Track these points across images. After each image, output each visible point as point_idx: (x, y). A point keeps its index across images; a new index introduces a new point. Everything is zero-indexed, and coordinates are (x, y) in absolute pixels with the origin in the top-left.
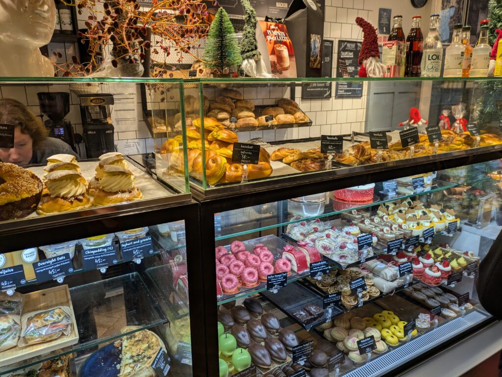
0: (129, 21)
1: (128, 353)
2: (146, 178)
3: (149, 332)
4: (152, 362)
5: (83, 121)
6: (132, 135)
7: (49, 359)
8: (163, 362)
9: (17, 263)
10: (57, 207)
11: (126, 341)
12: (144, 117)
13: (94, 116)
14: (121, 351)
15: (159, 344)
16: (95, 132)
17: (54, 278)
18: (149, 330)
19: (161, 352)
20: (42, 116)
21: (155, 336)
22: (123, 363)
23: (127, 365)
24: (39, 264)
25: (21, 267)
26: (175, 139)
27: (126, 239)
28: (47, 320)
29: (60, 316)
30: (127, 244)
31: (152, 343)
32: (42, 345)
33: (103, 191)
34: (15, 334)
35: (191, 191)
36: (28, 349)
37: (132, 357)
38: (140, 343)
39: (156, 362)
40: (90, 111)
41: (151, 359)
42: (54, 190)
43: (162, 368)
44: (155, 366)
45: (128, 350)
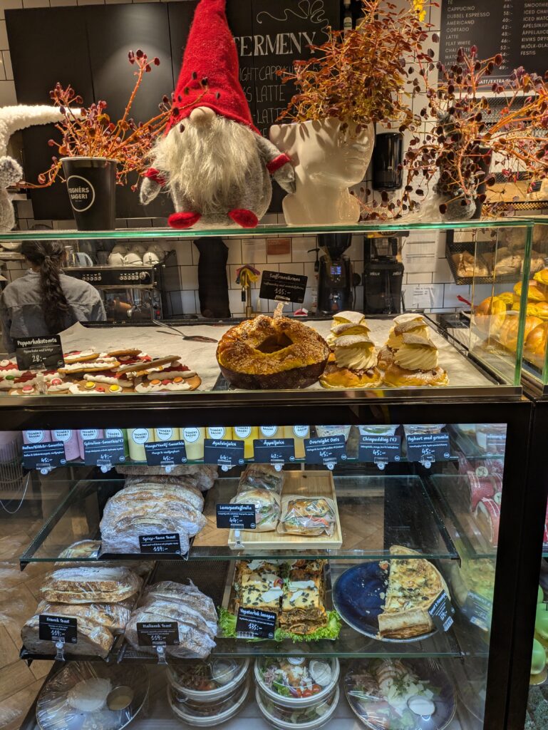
0: (468, 148)
1: (397, 581)
2: (452, 352)
3: (428, 564)
4: (429, 606)
5: (365, 258)
6: (427, 278)
7: (304, 557)
8: (444, 611)
9: (288, 436)
10: (344, 380)
11: (395, 565)
12: (446, 253)
13: (380, 253)
14: (388, 575)
15: (441, 584)
16: (379, 274)
17: (325, 462)
18: (429, 560)
19: (443, 596)
20: (317, 250)
21: (436, 572)
22: (390, 593)
23: (394, 597)
24: (311, 442)
25: (292, 440)
26: (501, 298)
27: (414, 431)
28: (309, 510)
29: (323, 509)
30: (415, 439)
31: (431, 580)
32: (301, 538)
33: (398, 367)
34: (275, 517)
35: (521, 384)
36: (286, 538)
37: (402, 589)
38: (414, 574)
39: (434, 607)
40: (376, 245)
41: (428, 601)
42: (342, 358)
43: (443, 619)
44: (433, 613)
45: (398, 579)
